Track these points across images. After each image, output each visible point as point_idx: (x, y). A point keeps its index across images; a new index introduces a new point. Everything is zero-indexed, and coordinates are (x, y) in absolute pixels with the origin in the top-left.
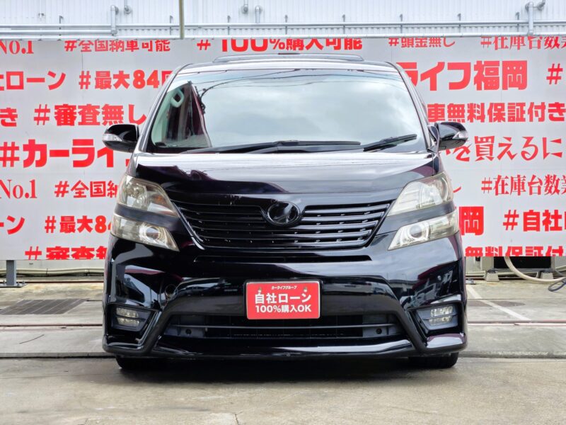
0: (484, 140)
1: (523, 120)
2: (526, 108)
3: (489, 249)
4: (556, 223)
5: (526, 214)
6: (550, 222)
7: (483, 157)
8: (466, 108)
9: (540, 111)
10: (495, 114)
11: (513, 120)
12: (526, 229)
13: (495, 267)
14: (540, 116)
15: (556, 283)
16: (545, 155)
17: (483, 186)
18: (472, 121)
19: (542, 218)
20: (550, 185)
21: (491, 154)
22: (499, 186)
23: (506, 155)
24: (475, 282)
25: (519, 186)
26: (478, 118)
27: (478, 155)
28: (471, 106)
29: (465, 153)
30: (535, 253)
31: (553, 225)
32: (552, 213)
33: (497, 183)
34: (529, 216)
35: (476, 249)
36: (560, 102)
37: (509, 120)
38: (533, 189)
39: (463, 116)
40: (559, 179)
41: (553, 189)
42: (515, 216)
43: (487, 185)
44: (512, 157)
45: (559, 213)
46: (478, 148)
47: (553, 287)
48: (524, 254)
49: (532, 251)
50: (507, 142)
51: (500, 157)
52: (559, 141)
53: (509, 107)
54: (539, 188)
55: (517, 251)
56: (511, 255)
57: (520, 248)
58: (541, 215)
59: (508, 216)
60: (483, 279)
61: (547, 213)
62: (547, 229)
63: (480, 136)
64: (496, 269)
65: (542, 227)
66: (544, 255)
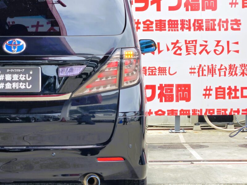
0: (191, 42)
1: (215, 30)
2: (216, 23)
3: (194, 111)
4: (236, 94)
5: (217, 89)
6: (232, 94)
7: (190, 53)
8: (179, 23)
9: (225, 24)
10: (197, 26)
11: (209, 30)
12: (217, 98)
13: (199, 121)
14: (225, 27)
15: (235, 132)
16: (229, 51)
17: (190, 71)
18: (183, 30)
19: (227, 91)
20: (232, 70)
21: (195, 51)
22: (200, 71)
23: (204, 52)
24: (185, 131)
25: (213, 71)
26: (187, 28)
27: (187, 51)
28: (182, 21)
29: (179, 50)
30: (223, 113)
31: (233, 95)
32: (233, 88)
33: (199, 69)
34: (218, 90)
35: (186, 111)
36: (238, 19)
37: (206, 30)
38: (221, 73)
39: (177, 27)
40: (237, 67)
41: (234, 73)
42: (210, 90)
43: (193, 71)
44: (208, 53)
45: (237, 88)
46: (187, 47)
47: (233, 135)
48: (216, 114)
49: (220, 112)
50: (205, 43)
51: (201, 53)
52: (237, 43)
53: (206, 22)
54: (225, 72)
55: (211, 111)
56: (208, 114)
57: (213, 110)
58: (226, 89)
59: (206, 90)
60: (192, 129)
61: (230, 88)
62: (230, 98)
63: (188, 40)
64: (199, 123)
65: (227, 97)
66: (228, 114)
